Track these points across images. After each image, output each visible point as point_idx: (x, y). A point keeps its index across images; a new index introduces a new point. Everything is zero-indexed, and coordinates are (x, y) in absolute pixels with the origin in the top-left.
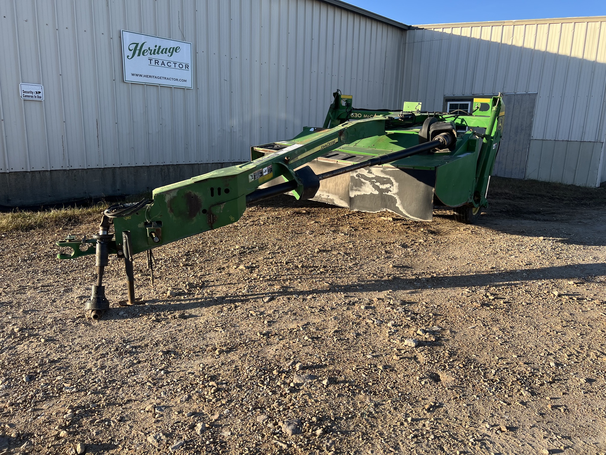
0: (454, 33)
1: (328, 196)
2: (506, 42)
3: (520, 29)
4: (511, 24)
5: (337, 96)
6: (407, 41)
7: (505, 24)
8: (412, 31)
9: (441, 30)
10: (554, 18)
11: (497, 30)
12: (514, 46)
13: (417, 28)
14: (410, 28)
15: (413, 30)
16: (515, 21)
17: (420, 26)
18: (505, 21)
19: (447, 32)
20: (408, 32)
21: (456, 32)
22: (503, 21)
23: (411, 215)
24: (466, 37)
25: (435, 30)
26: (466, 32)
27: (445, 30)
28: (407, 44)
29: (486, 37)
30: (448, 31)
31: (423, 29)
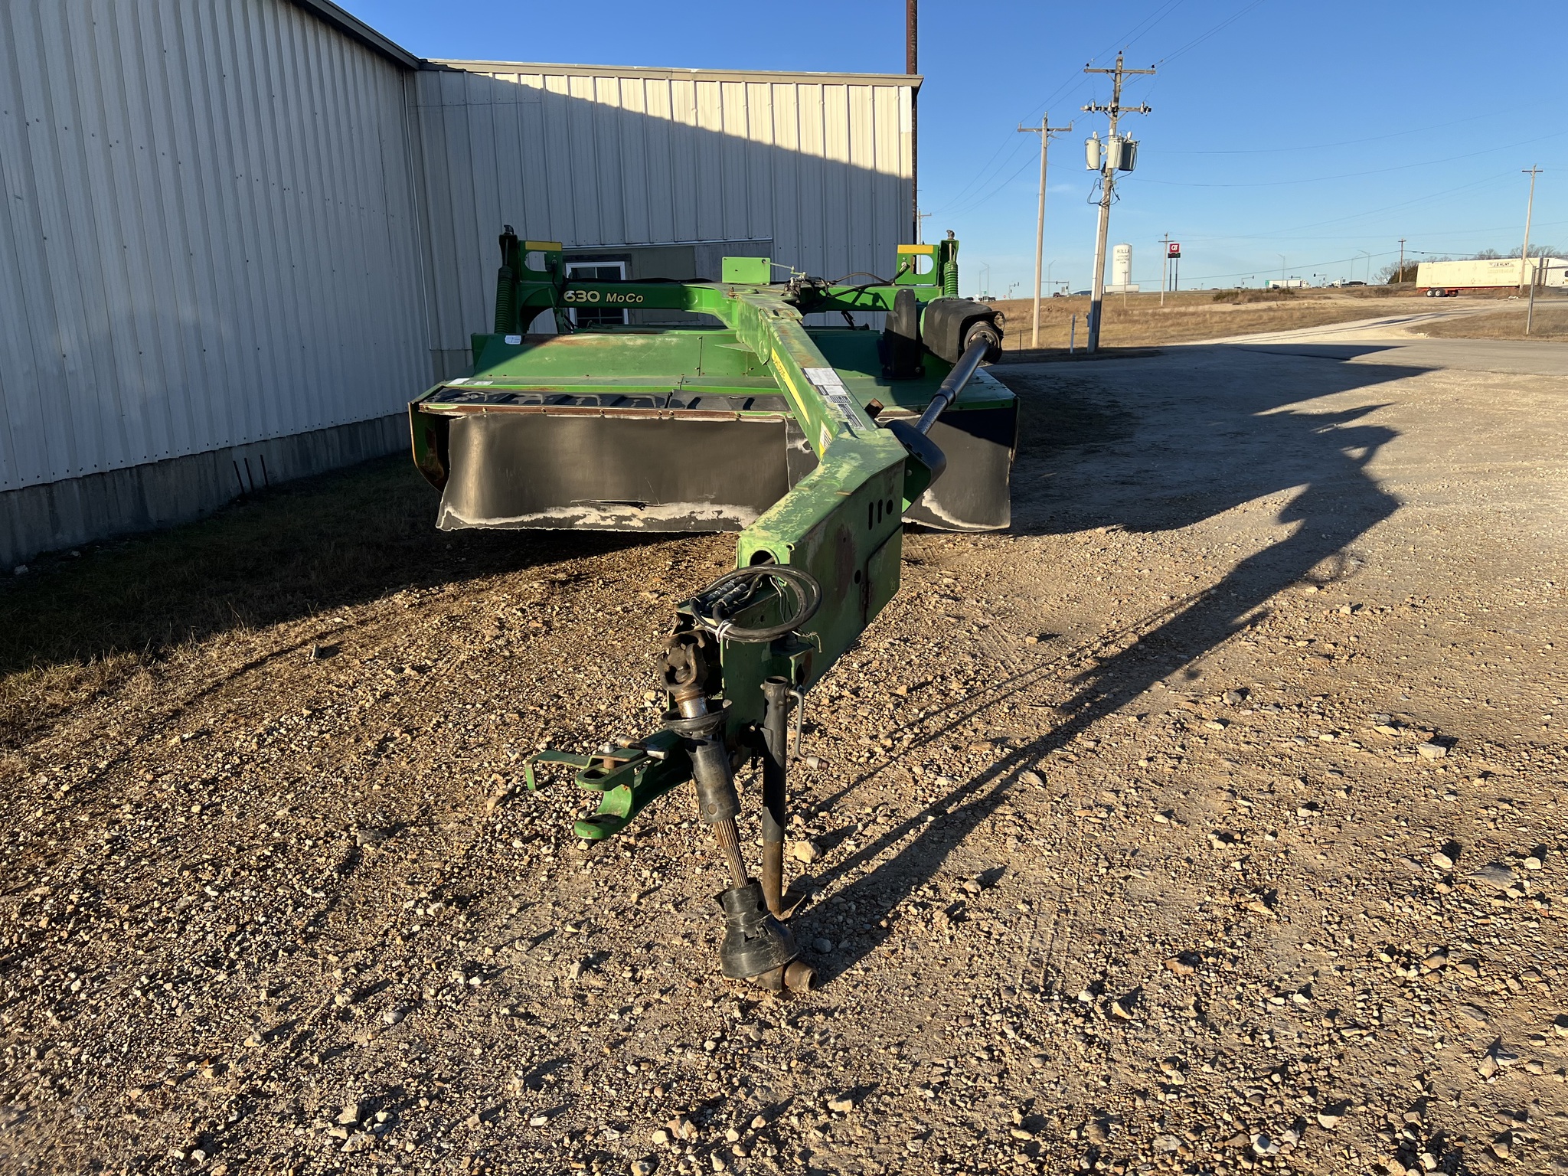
0: (549, 88)
1: (720, 512)
2: (682, 120)
3: (708, 90)
4: (687, 76)
5: (510, 244)
6: (420, 102)
7: (675, 76)
8: (428, 75)
9: (513, 79)
10: (781, 72)
11: (658, 89)
12: (703, 130)
13: (444, 68)
14: (423, 65)
15: (435, 74)
16: (695, 70)
17: (453, 63)
18: (674, 69)
19: (531, 85)
20: (419, 75)
21: (557, 85)
22: (669, 69)
23: (964, 521)
24: (584, 100)
25: (498, 77)
26: (581, 88)
27: (526, 80)
28: (421, 110)
29: (633, 104)
30: (534, 82)
31: (462, 71)
